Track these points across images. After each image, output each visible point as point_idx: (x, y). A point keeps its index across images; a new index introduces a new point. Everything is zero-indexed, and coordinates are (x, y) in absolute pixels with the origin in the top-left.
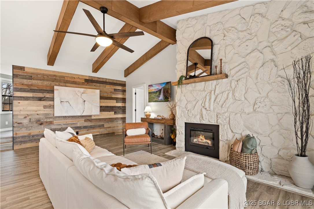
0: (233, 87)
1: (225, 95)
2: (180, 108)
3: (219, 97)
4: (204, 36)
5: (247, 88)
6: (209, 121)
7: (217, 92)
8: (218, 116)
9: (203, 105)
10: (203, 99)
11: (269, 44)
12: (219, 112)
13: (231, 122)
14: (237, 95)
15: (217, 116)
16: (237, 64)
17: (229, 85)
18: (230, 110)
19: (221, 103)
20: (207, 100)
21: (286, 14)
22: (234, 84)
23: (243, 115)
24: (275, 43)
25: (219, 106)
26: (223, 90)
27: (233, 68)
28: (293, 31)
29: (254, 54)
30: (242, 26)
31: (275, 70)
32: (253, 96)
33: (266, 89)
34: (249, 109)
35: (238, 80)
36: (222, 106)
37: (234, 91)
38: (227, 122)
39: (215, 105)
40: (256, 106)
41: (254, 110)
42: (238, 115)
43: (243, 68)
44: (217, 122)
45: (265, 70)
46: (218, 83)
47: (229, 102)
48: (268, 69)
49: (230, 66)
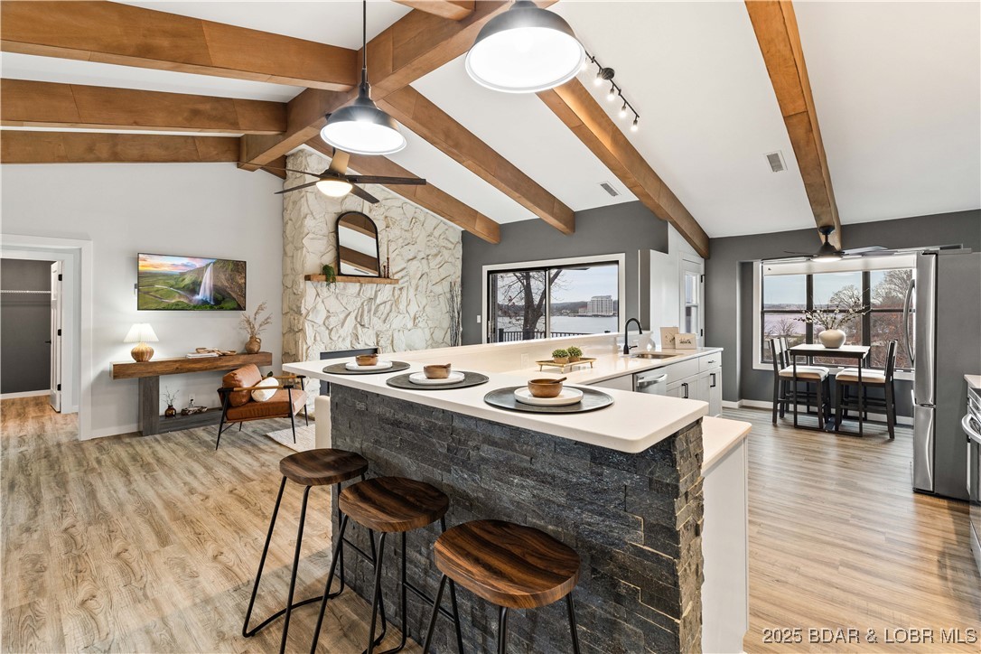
0: (396, 297)
1: (388, 305)
2: (313, 326)
3: (382, 307)
4: (359, 210)
5: (408, 300)
6: (366, 344)
7: (378, 301)
8: (381, 336)
9: (359, 320)
10: (356, 311)
11: (425, 256)
12: (380, 329)
14: (401, 307)
15: (378, 336)
16: (399, 269)
17: (391, 293)
18: (393, 326)
19: (383, 317)
20: (366, 312)
21: (437, 233)
22: (397, 292)
23: (406, 332)
24: (430, 257)
25: (380, 322)
26: (385, 299)
27: (396, 273)
28: (440, 252)
29: (414, 262)
30: (405, 224)
31: (430, 285)
32: (413, 309)
33: (424, 303)
34: (410, 325)
35: (401, 289)
36: (384, 321)
37: (397, 302)
38: (390, 342)
39: (375, 320)
40: (417, 321)
41: (415, 325)
42: (401, 332)
43: (406, 276)
44: (378, 344)
45: (423, 283)
46: (378, 289)
47: (392, 315)
48: (425, 283)
49: (393, 269)
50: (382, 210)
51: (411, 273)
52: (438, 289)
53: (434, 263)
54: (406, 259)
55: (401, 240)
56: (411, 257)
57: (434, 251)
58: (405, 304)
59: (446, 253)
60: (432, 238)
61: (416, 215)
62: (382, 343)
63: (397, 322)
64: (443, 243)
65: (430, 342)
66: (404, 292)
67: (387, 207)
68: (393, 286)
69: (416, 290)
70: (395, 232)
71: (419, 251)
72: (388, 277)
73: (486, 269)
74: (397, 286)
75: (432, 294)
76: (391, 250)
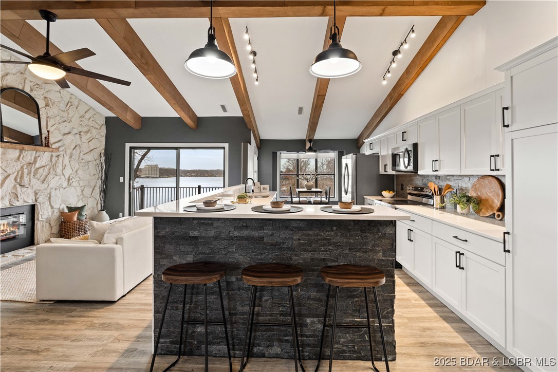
0: (54, 163)
1: (46, 169)
3: (41, 170)
4: (21, 88)
5: (64, 165)
6: (25, 201)
7: (37, 165)
8: (39, 194)
9: (18, 181)
10: (16, 174)
11: (78, 132)
12: (38, 188)
13: (52, 198)
14: (58, 170)
15: (36, 194)
16: (56, 140)
17: (49, 159)
18: (51, 186)
19: (42, 178)
20: (25, 175)
21: (87, 116)
22: (54, 159)
23: (61, 190)
24: (82, 133)
25: (39, 182)
26: (43, 164)
27: (54, 143)
28: (89, 130)
29: (70, 136)
30: (62, 106)
31: (82, 154)
32: (68, 172)
33: (77, 167)
34: (65, 184)
35: (58, 156)
36: (43, 182)
37: (54, 166)
38: (47, 198)
39: (34, 181)
40: (71, 181)
41: (69, 184)
42: (58, 190)
43: (62, 146)
44: (36, 201)
45: (76, 152)
46: (37, 155)
47: (50, 177)
48: (78, 152)
49: (52, 140)
50: (43, 91)
51: (66, 144)
52: (89, 157)
53: (85, 138)
54: (62, 133)
55: (58, 118)
56: (66, 132)
57: (85, 129)
58: (61, 168)
59: (94, 132)
60: (84, 119)
61: (71, 100)
62: (41, 199)
63: (54, 182)
64: (91, 123)
65: (81, 197)
66: (61, 159)
67: (46, 90)
68: (51, 153)
69: (71, 157)
70: (53, 111)
71: (73, 128)
72: (48, 146)
73: (128, 145)
74: (55, 154)
75: (84, 161)
76: (50, 124)
